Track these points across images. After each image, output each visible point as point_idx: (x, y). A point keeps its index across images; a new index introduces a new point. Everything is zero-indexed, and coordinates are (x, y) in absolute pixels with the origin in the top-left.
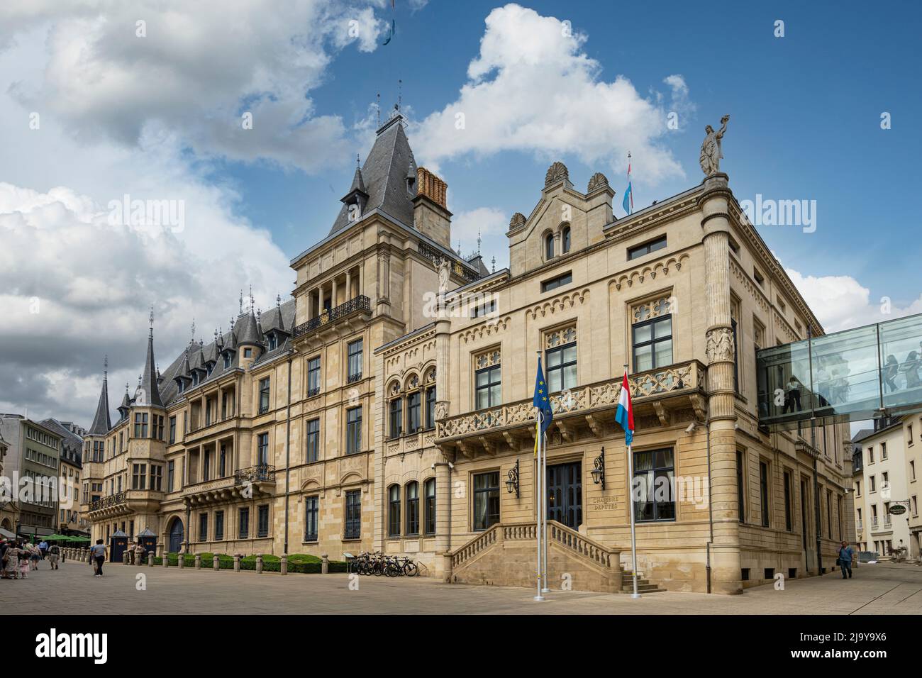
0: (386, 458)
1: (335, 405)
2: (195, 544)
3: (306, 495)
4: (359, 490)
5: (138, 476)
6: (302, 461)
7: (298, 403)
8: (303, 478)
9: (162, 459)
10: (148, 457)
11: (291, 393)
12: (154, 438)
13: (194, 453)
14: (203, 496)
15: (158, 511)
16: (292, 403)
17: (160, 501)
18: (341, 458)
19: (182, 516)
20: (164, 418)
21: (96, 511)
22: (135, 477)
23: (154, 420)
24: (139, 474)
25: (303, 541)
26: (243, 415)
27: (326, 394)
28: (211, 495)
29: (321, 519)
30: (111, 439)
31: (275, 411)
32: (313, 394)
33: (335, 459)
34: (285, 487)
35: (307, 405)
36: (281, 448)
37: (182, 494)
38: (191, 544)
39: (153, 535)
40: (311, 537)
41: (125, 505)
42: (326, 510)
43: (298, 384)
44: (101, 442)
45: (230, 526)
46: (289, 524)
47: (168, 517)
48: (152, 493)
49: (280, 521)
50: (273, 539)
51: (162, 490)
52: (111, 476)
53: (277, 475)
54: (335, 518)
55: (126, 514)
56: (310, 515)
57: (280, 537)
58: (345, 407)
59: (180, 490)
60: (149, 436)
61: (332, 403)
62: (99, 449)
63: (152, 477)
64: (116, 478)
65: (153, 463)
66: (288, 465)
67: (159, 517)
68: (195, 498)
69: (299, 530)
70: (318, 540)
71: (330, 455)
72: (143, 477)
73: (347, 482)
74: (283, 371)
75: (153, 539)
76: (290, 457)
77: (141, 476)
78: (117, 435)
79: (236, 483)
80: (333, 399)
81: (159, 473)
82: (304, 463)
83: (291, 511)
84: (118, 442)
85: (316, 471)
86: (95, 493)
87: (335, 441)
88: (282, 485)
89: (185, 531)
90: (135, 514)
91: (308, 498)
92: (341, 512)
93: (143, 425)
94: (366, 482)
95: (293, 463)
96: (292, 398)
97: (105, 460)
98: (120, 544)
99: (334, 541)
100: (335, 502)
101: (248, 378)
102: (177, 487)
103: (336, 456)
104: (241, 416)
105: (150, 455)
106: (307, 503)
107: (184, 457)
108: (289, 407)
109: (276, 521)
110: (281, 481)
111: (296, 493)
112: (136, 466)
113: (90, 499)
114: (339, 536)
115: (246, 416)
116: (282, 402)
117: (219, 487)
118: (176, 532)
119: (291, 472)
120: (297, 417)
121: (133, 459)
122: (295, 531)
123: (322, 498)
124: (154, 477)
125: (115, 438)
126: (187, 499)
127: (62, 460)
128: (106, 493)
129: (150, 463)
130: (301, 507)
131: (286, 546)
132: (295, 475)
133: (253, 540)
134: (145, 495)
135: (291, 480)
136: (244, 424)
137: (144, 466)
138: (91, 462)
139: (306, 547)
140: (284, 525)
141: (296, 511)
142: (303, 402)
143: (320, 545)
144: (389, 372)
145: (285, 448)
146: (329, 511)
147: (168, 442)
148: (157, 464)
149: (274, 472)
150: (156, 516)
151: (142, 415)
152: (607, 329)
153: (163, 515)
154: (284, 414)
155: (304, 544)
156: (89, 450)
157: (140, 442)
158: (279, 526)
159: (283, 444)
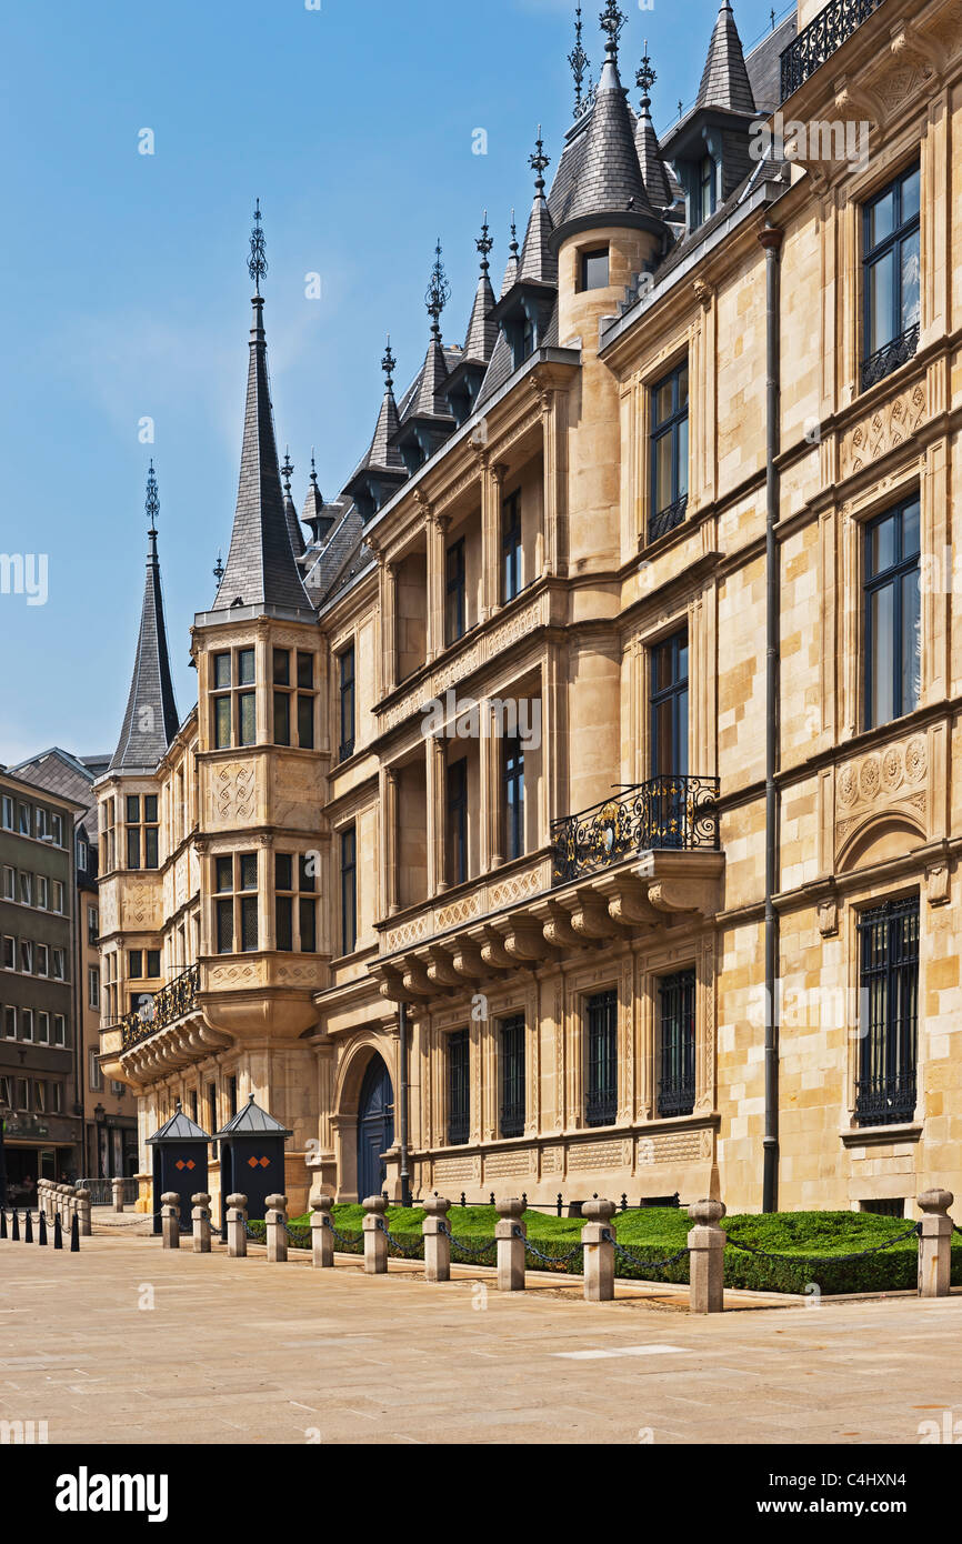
2: (432, 1157)
3: (858, 898)
6: (838, 726)
7: (815, 438)
8: (843, 814)
9: (317, 827)
10: (262, 822)
12: (279, 743)
13: (409, 773)
15: (311, 1031)
16: (784, 447)
17: (312, 995)
19: (386, 1046)
20: (319, 660)
22: (225, 905)
23: (278, 675)
24: (235, 891)
25: (845, 1126)
26: (582, 563)
27: (949, 347)
28: (470, 946)
31: (715, 510)
32: (891, 366)
34: (761, 871)
35: (856, 442)
36: (742, 682)
37: (378, 957)
38: (417, 1159)
39: (277, 1126)
40: (886, 1105)
41: (202, 1019)
42: (954, 963)
44: (147, 799)
45: (551, 1076)
46: (785, 1047)
47: (343, 1058)
48: (286, 964)
49: (743, 1036)
50: (715, 1121)
51: (319, 947)
53: (727, 818)
55: (214, 1054)
57: (744, 1107)
60: (261, 740)
62: (144, 826)
63: (279, 898)
65: (282, 844)
66: (774, 760)
67: (315, 1058)
68: (417, 965)
69: (831, 1074)
70: (919, 1112)
72: (249, 903)
76: (785, 717)
77: (243, 899)
79: (555, 882)
82: (848, 735)
83: (793, 984)
85: (904, 773)
86: (138, 986)
88: (748, 863)
90: (237, 1049)
91: (869, 913)
93: (241, 694)
95: (797, 748)
96: (787, 422)
97: (160, 862)
98: (180, 1165)
101: (596, 386)
105: (269, 814)
106: (865, 934)
109: (727, 1034)
110: (745, 850)
111: (818, 894)
113: (122, 1006)
115: (589, 568)
116: (744, 458)
117: (496, 905)
119: (789, 795)
120: (811, 513)
121: (215, 837)
122: (812, 1082)
123: (938, 902)
127: (83, 886)
129: (270, 845)
130: (840, 957)
131: (772, 1151)
132: (804, 806)
133: (636, 1133)
134: (256, 976)
135: (788, 832)
136: (587, 606)
137: (249, 859)
138: (123, 874)
139: (862, 1153)
141: (813, 979)
142: (839, 424)
143: (928, 1141)
147: (335, 752)
148: (297, 847)
149: (714, 808)
150: (306, 1054)
151: (233, 657)
153: (326, 1048)
154: (751, 512)
155: (850, 1141)
156: (112, 831)
157: (231, 767)
158: (743, 1059)
159: (750, 665)
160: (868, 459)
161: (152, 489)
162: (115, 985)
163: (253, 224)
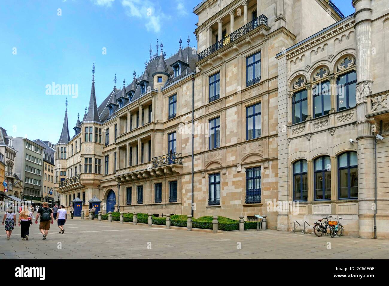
0: (290, 139)
1: (236, 105)
2: (124, 206)
3: (209, 172)
4: (260, 167)
5: (87, 165)
6: (205, 148)
7: (201, 108)
8: (206, 160)
9: (101, 155)
10: (93, 153)
11: (195, 102)
12: (96, 142)
13: (123, 148)
14: (130, 176)
15: (99, 186)
16: (195, 108)
17: (100, 180)
18: (241, 143)
19: (115, 189)
21: (63, 187)
22: (86, 166)
23: (96, 131)
24: (88, 163)
25: (207, 205)
26: (157, 121)
27: (226, 98)
28: (135, 175)
29: (223, 189)
30: (70, 146)
31: (182, 116)
32: (214, 99)
33: (235, 145)
34: (191, 167)
35: (208, 109)
36: (187, 141)
37: (115, 175)
38: (121, 206)
39: (98, 200)
40: (214, 203)
41: (80, 183)
42: (227, 183)
43: (201, 94)
44: (65, 148)
45: (148, 195)
46: (195, 193)
47: (105, 190)
48: (95, 175)
49: (187, 191)
50: (181, 203)
51: (102, 173)
52: (71, 166)
53: (183, 160)
54: (235, 188)
55: (80, 188)
56: (212, 187)
57: (187, 201)
58: (244, 105)
59: (112, 173)
60: (93, 141)
61: (231, 104)
62: (64, 152)
63: (95, 165)
64: (73, 168)
65: (96, 157)
66: (193, 152)
67: (100, 190)
68: (124, 177)
69: (204, 197)
70: (221, 204)
71: (230, 142)
73: (246, 161)
74: (187, 88)
75: (99, 203)
76: (195, 146)
77: (89, 165)
78: (74, 143)
79: (153, 167)
80: (233, 100)
81: (99, 163)
82: (207, 150)
83: (196, 184)
84: (74, 147)
85: (217, 155)
86: (62, 177)
87: (236, 131)
88: (188, 166)
89: (117, 198)
90: (86, 188)
91: (210, 175)
92: (242, 184)
93: (90, 134)
94: (268, 160)
95: (197, 150)
96: (196, 105)
97: (67, 158)
98: (78, 206)
99: (235, 205)
100: (236, 176)
101: (160, 96)
102: (111, 171)
103: (236, 143)
105: (94, 152)
106: (210, 178)
107: (115, 153)
108: (193, 111)
109: (183, 191)
110: (187, 164)
111: (200, 172)
112: (86, 159)
113: (60, 180)
114: (240, 202)
115: (159, 122)
116: (187, 109)
117: (141, 169)
118: (111, 198)
119: (195, 157)
120: (200, 118)
121: (84, 155)
122: (200, 198)
123: (224, 174)
124: (97, 166)
125: (72, 145)
126: (119, 178)
127: (44, 161)
128: (68, 176)
129: (94, 157)
130: (205, 182)
132: (199, 159)
133: (165, 204)
134: (91, 177)
135: (195, 162)
136: (158, 127)
137: (90, 159)
138: (60, 159)
139: (209, 209)
140: (191, 194)
141: (200, 184)
142: (205, 106)
143: (222, 208)
144: (292, 70)
145: (190, 141)
146: (230, 183)
147: (104, 144)
148: (98, 158)
149: (181, 158)
150: (98, 189)
151: (89, 128)
153: (102, 189)
154: (189, 117)
155: (207, 207)
156: (58, 152)
157: (88, 144)
158: (187, 194)
159: (188, 138)
160: (211, 112)
161: (67, 102)
162: (58, 177)
163: (93, 65)
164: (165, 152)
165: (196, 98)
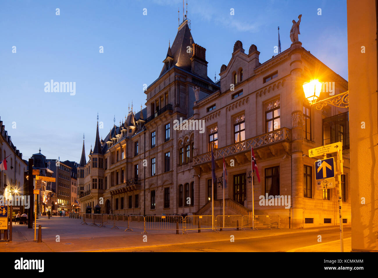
0: (178, 173)
2: (114, 210)
3: (151, 190)
4: (169, 187)
5: (94, 184)
6: (148, 175)
8: (150, 183)
9: (103, 176)
10: (98, 175)
11: (146, 147)
12: (100, 167)
13: (113, 173)
14: (116, 191)
16: (145, 151)
18: (162, 174)
19: (110, 199)
20: (103, 159)
21: (82, 198)
24: (95, 182)
25: (150, 209)
26: (129, 157)
27: (157, 147)
28: (119, 190)
29: (156, 200)
30: (86, 168)
31: (140, 155)
32: (153, 147)
35: (151, 152)
36: (142, 171)
37: (110, 190)
40: (153, 207)
41: (91, 195)
43: (148, 143)
44: (83, 170)
45: (126, 203)
46: (146, 202)
50: (140, 208)
51: (103, 188)
53: (141, 182)
54: (160, 199)
55: (91, 199)
56: (153, 198)
57: (142, 207)
58: (164, 152)
60: (98, 166)
61: (159, 151)
62: (82, 173)
64: (88, 184)
65: (100, 178)
66: (145, 177)
68: (113, 192)
69: (149, 204)
70: (155, 208)
71: (159, 173)
73: (165, 184)
74: (143, 138)
76: (145, 173)
77: (96, 184)
78: (88, 166)
79: (127, 186)
80: (160, 149)
81: (102, 182)
82: (150, 176)
83: (146, 197)
84: (88, 169)
86: (82, 191)
87: (161, 167)
88: (143, 186)
89: (111, 205)
92: (163, 197)
93: (96, 162)
94: (171, 184)
96: (146, 149)
97: (84, 176)
98: (89, 211)
99: (160, 209)
100: (161, 192)
102: (108, 187)
104: (128, 157)
106: (151, 193)
107: (110, 175)
108: (145, 153)
109: (141, 200)
110: (142, 184)
111: (148, 189)
112: (94, 179)
113: (80, 193)
114: (162, 207)
116: (142, 151)
117: (121, 187)
118: (108, 206)
119: (146, 180)
121: (93, 176)
122: (147, 205)
123: (157, 191)
124: (100, 184)
126: (111, 192)
127: (71, 177)
128: (85, 190)
129: (98, 178)
130: (150, 195)
131: (145, 211)
133: (133, 209)
135: (146, 183)
136: (130, 161)
137: (96, 179)
138: (80, 177)
139: (151, 211)
140: (144, 202)
141: (148, 197)
142: (149, 150)
143: (156, 211)
144: (179, 136)
145: (144, 170)
146: (159, 196)
147: (105, 169)
149: (140, 180)
151: (95, 158)
152: (255, 114)
154: (143, 156)
156: (79, 173)
158: (142, 203)
159: (143, 169)
160: (152, 154)
162: (79, 191)
164: (133, 176)
165: (146, 146)
